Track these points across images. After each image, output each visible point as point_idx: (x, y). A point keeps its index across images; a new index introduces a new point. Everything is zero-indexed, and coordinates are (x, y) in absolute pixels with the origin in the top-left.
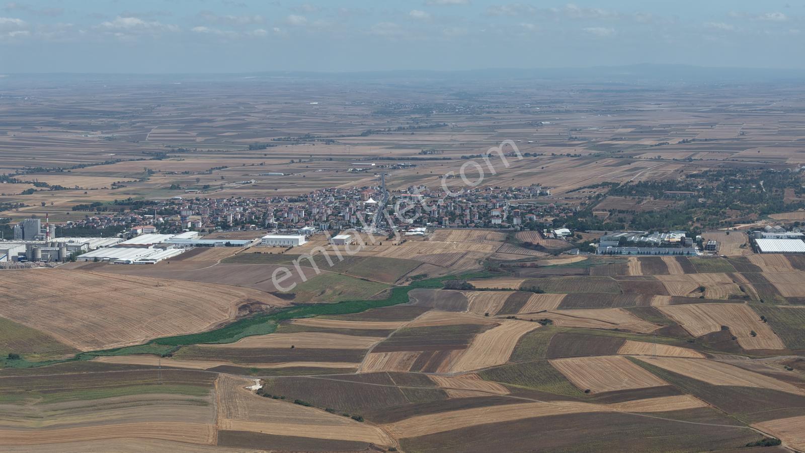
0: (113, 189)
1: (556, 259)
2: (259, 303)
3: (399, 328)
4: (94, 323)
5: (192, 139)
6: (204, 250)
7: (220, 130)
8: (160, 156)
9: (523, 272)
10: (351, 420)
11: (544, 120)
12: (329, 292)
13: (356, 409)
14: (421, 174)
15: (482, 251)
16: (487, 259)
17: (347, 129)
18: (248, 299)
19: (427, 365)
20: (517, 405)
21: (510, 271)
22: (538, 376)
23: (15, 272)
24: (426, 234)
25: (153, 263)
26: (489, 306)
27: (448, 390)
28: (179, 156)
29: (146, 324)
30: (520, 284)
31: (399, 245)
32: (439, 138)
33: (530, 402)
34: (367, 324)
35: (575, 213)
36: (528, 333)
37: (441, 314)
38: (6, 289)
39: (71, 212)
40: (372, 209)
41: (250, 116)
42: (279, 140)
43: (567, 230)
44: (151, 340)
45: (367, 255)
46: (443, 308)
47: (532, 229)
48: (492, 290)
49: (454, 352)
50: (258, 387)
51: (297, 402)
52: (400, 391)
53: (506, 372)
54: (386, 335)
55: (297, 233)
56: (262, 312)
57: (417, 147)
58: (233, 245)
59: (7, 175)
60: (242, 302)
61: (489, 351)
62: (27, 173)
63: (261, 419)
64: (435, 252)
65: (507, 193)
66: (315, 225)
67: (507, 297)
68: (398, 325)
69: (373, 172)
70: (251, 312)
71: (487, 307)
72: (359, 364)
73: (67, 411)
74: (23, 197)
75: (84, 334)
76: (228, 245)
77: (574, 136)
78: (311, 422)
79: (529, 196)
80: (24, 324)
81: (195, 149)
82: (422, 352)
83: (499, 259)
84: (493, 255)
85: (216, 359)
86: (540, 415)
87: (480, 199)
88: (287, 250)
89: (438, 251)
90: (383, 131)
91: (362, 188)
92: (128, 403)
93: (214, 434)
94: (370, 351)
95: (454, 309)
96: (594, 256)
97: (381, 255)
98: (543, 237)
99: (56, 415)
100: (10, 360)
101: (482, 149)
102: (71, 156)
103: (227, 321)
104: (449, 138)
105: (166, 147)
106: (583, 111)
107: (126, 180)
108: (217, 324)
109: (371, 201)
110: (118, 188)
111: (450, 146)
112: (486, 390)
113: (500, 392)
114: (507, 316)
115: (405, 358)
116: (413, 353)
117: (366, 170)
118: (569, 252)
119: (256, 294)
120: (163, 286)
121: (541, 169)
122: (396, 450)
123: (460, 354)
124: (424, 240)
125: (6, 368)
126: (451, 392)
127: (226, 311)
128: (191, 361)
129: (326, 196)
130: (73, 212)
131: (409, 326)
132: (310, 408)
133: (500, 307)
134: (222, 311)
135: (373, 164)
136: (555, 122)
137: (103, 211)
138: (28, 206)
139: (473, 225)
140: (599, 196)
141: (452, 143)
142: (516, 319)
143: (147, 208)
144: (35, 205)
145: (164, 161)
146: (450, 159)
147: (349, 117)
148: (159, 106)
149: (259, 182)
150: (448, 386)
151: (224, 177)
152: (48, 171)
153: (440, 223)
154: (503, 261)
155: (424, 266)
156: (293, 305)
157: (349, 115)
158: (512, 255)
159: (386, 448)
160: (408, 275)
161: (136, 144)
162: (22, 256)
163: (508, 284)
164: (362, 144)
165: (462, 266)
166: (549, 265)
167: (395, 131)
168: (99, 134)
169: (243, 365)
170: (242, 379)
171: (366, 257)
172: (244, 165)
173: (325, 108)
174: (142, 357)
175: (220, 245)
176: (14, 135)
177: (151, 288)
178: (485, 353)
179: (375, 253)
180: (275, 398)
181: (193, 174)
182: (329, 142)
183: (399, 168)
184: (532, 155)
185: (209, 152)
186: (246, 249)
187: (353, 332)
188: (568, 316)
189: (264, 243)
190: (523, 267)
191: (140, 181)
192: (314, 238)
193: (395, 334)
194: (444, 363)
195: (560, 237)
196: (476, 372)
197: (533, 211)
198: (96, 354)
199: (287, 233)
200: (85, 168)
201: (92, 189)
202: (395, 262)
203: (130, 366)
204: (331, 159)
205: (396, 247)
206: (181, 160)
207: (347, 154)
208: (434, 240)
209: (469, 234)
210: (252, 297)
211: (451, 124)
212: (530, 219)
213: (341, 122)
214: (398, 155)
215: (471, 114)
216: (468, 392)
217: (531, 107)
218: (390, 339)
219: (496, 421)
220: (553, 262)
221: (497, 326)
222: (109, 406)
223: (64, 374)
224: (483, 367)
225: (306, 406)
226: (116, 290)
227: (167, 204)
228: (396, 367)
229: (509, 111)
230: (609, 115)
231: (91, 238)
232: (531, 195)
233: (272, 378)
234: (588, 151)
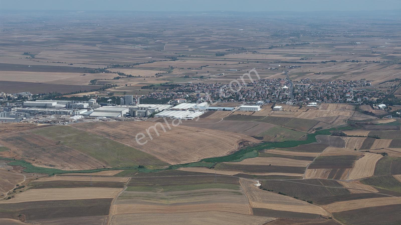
0: (157, 77)
1: (381, 120)
2: (247, 141)
3: (317, 156)
4: (174, 151)
5: (186, 49)
6: (213, 112)
7: (199, 45)
8: (174, 59)
9: (367, 127)
10: (307, 203)
11: (357, 41)
12: (278, 136)
13: (308, 197)
14: (305, 71)
15: (345, 115)
16: (348, 120)
17: (261, 45)
18: (242, 140)
19: (335, 176)
20: (384, 198)
21: (360, 126)
22: (389, 183)
23: (127, 123)
24: (317, 106)
25: (191, 119)
26: (356, 145)
27: (349, 189)
28: (183, 59)
29: (197, 151)
30: (368, 134)
31: (306, 111)
32: (307, 51)
33: (389, 196)
34: (301, 153)
35: (386, 96)
36: (379, 161)
37: (334, 149)
38: (126, 132)
39: (141, 90)
40: (287, 92)
41: (211, 37)
42: (229, 50)
43: (384, 105)
44: (201, 160)
45: (292, 117)
46: (334, 145)
47: (367, 104)
48: (355, 136)
49: (347, 169)
50: (259, 185)
51: (279, 193)
52: (326, 189)
53: (373, 181)
54: (312, 160)
55: (255, 104)
56: (249, 146)
57: (298, 56)
58: (226, 110)
59: (103, 68)
60: (240, 141)
61: (363, 169)
62: (113, 67)
63: (268, 202)
64: (323, 116)
65: (351, 84)
66: (262, 100)
67: (363, 141)
68: (317, 155)
69: (281, 70)
70: (244, 146)
71: (354, 145)
72: (303, 175)
73: (178, 196)
74: (115, 81)
75: (170, 156)
76: (224, 110)
77: (374, 51)
78: (290, 204)
79: (362, 86)
80: (141, 150)
81: (189, 55)
82: (332, 169)
83: (354, 120)
84: (351, 118)
85: (235, 170)
86: (396, 204)
87: (338, 87)
88: (253, 113)
89: (325, 115)
90: (279, 46)
91: (278, 79)
92: (205, 193)
93: (251, 209)
94: (307, 168)
95: (338, 146)
96: (399, 119)
97: (298, 117)
98: (373, 108)
99: (174, 198)
100: (140, 169)
101: (330, 57)
102: (131, 58)
103: (234, 150)
104: (312, 51)
105: (175, 54)
106: (375, 36)
107: (162, 72)
108: (230, 152)
109: (285, 87)
110: (159, 77)
111: (314, 56)
112: (367, 190)
113: (374, 191)
114: (365, 150)
115: (324, 172)
116: (328, 170)
117: (277, 69)
118: (387, 116)
119: (245, 137)
120: (200, 132)
121: (363, 70)
122: (332, 218)
123: (350, 171)
124: (317, 109)
125: (139, 173)
126: (351, 190)
127: (233, 145)
128: (224, 171)
129: (262, 83)
130: (142, 89)
131: (321, 155)
132: (286, 196)
133: (361, 146)
134: (231, 145)
135: (280, 66)
136: (362, 43)
137: (156, 89)
138: (119, 86)
139: (338, 101)
140: (395, 86)
141: (315, 54)
142: (370, 152)
143: (177, 88)
144: (122, 86)
145: (176, 62)
146: (316, 63)
147: (260, 38)
148: (165, 30)
149: (227, 74)
150: (349, 187)
151: (209, 71)
152: (122, 66)
153: (323, 100)
154: (356, 121)
155: (320, 123)
156: (263, 143)
157: (260, 37)
158: (360, 118)
159: (327, 217)
160: (313, 128)
161: (160, 52)
162: (128, 114)
163: (362, 133)
164: (270, 53)
165: (337, 123)
166: (379, 123)
167: (284, 46)
168: (140, 46)
169: (249, 174)
170: (250, 180)
171: (292, 118)
172: (216, 65)
173: (247, 33)
174: (200, 168)
175: (220, 110)
176: (100, 47)
177: (195, 133)
178: (361, 170)
179: (295, 116)
180: (269, 191)
181: (193, 69)
182: (254, 52)
183: (293, 68)
184: (356, 61)
185: (197, 57)
186: (233, 112)
187: (296, 158)
188: (395, 151)
189: (241, 109)
190: (366, 124)
191: (168, 73)
192: (264, 107)
193: (316, 159)
194: (343, 175)
195: (381, 109)
196: (359, 180)
197: (366, 94)
198: (178, 166)
199: (251, 104)
200: (139, 65)
201: (147, 77)
202: (306, 121)
203: (197, 173)
204: (258, 62)
205: (305, 113)
206: (184, 61)
207: (265, 59)
208: (322, 109)
209: (337, 106)
210: (244, 139)
211: (312, 43)
212: (365, 99)
213: (257, 41)
214: (290, 60)
215: (319, 37)
216: (358, 191)
217: (348, 33)
218: (315, 162)
219: (375, 206)
220: (380, 122)
221: (363, 156)
222: (197, 194)
223: (167, 176)
224: (362, 178)
225: (284, 195)
226: (179, 133)
227: (186, 87)
228: (321, 177)
229: (338, 36)
230: (389, 39)
231: (157, 105)
232: (362, 85)
233: (264, 180)
234: (383, 59)
